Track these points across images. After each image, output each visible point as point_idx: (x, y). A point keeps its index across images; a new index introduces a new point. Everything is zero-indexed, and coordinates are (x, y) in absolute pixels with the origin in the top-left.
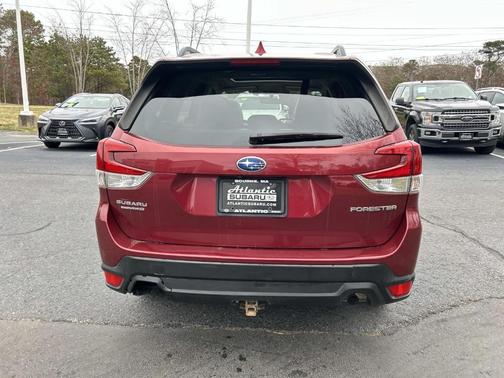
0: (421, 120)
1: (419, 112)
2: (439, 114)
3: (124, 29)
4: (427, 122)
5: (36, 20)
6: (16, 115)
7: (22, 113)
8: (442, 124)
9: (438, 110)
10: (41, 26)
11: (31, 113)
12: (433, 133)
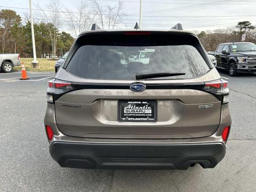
0: (238, 61)
1: (236, 57)
2: (247, 58)
3: (75, 19)
4: (240, 61)
5: (17, 14)
6: (30, 63)
7: (33, 62)
8: (248, 62)
9: (246, 56)
10: (20, 18)
11: (37, 62)
12: (244, 67)
